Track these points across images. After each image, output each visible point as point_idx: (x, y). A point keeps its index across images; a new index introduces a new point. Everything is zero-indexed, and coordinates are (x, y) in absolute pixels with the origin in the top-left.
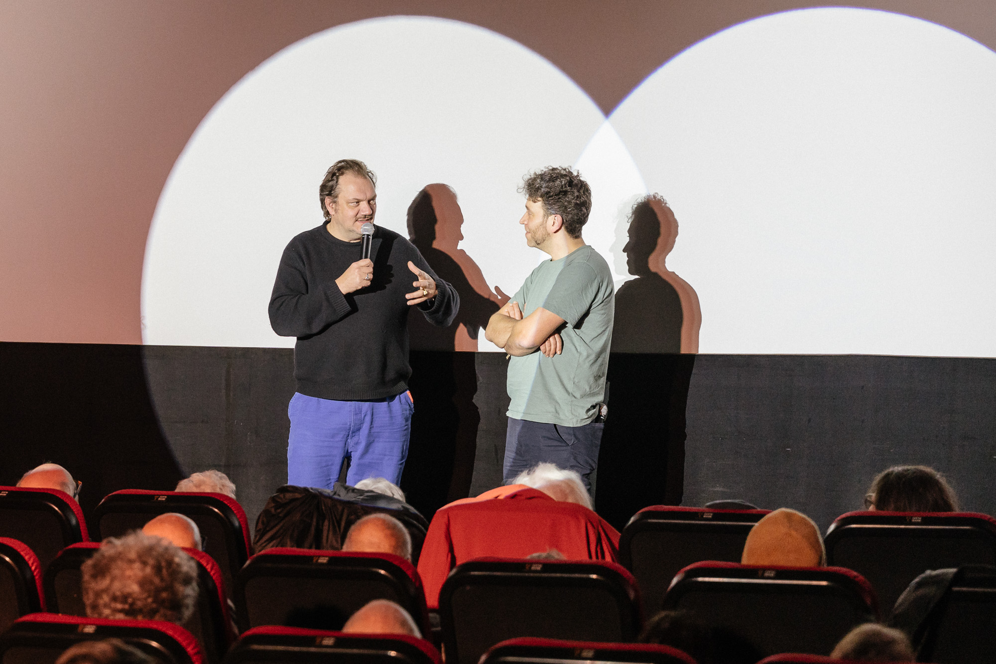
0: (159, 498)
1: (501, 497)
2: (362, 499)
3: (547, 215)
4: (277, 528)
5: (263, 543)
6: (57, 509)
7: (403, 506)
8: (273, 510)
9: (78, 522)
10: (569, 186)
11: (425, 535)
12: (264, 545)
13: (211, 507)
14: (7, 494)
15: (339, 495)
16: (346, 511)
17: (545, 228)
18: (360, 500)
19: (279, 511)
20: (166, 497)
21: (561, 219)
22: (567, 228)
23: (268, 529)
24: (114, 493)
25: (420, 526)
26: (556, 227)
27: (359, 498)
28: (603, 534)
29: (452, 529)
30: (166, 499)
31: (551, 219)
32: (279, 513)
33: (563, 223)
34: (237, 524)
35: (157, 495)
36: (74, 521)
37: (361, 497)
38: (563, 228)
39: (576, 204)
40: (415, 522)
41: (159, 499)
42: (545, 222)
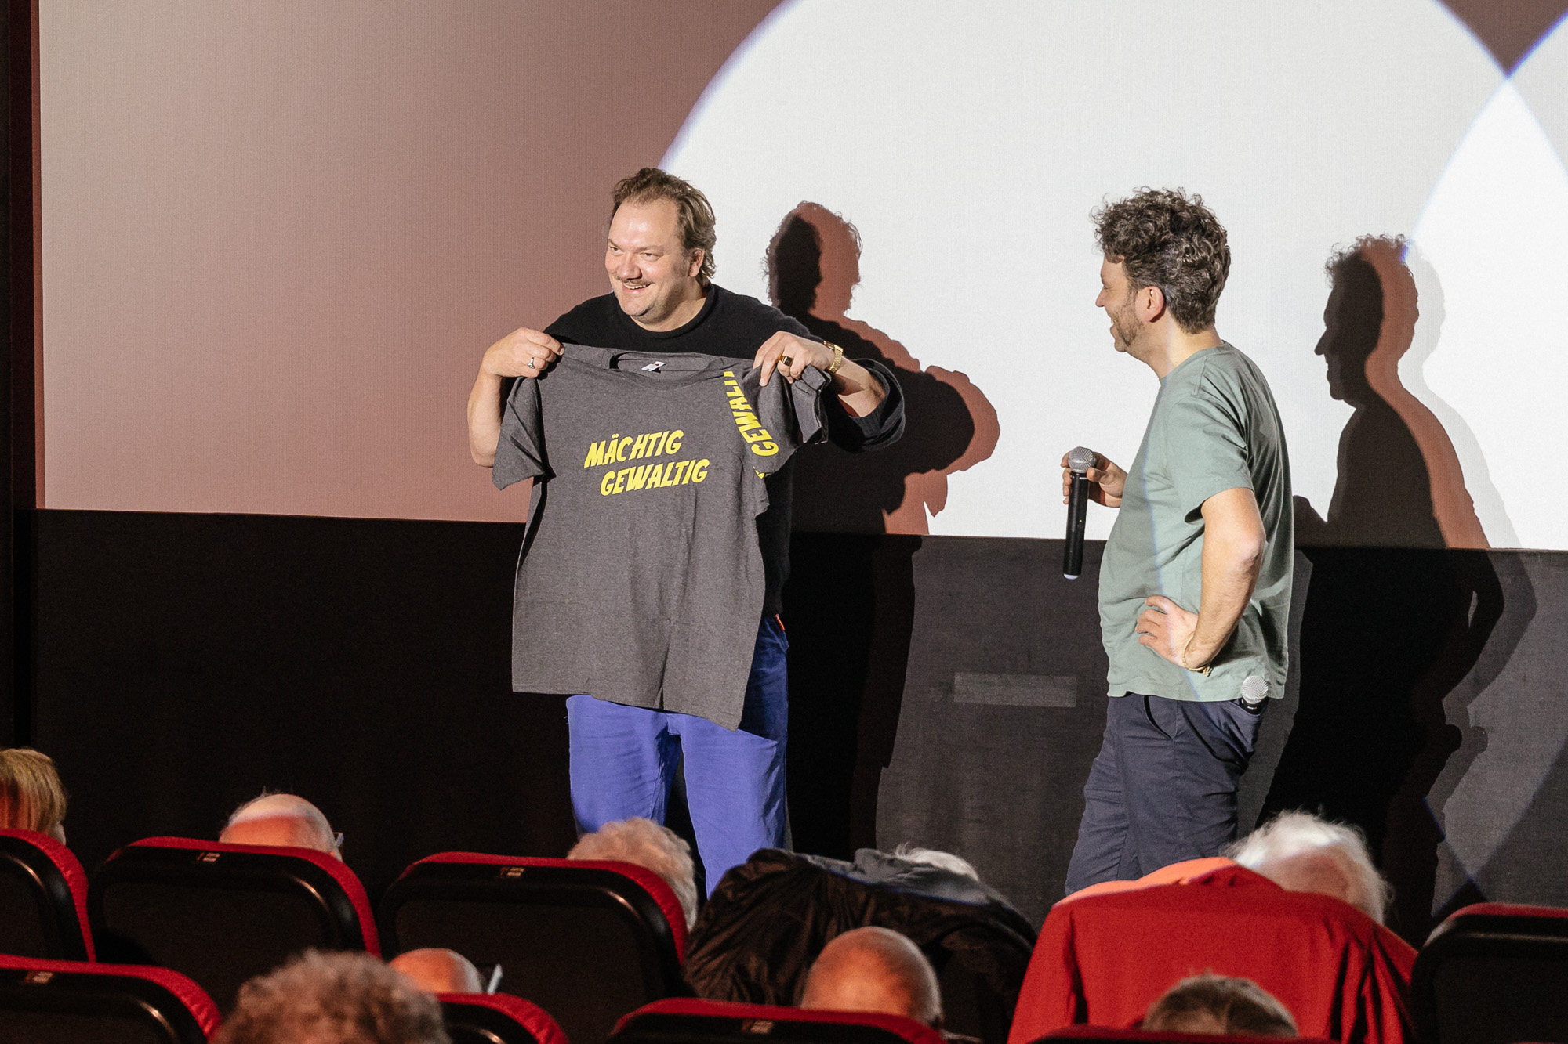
0: (509, 871)
1: (1185, 882)
2: (909, 879)
3: (1136, 286)
4: (733, 929)
5: (700, 959)
6: (313, 890)
7: (988, 898)
8: (729, 894)
9: (355, 917)
10: (1173, 230)
11: (1028, 956)
12: (704, 960)
13: (611, 893)
14: (218, 859)
15: (863, 871)
16: (872, 902)
17: (1133, 311)
18: (902, 881)
19: (741, 895)
20: (522, 870)
21: (1161, 294)
22: (1174, 311)
23: (716, 929)
24: (425, 860)
25: (1021, 938)
26: (1154, 311)
27: (901, 878)
28: (1378, 956)
29: (1080, 942)
30: (523, 874)
31: (1143, 295)
32: (742, 899)
33: (1165, 303)
34: (661, 926)
35: (506, 866)
36: (347, 914)
37: (906, 875)
38: (1167, 312)
39: (1186, 265)
40: (1010, 930)
41: (510, 874)
42: (1132, 300)
